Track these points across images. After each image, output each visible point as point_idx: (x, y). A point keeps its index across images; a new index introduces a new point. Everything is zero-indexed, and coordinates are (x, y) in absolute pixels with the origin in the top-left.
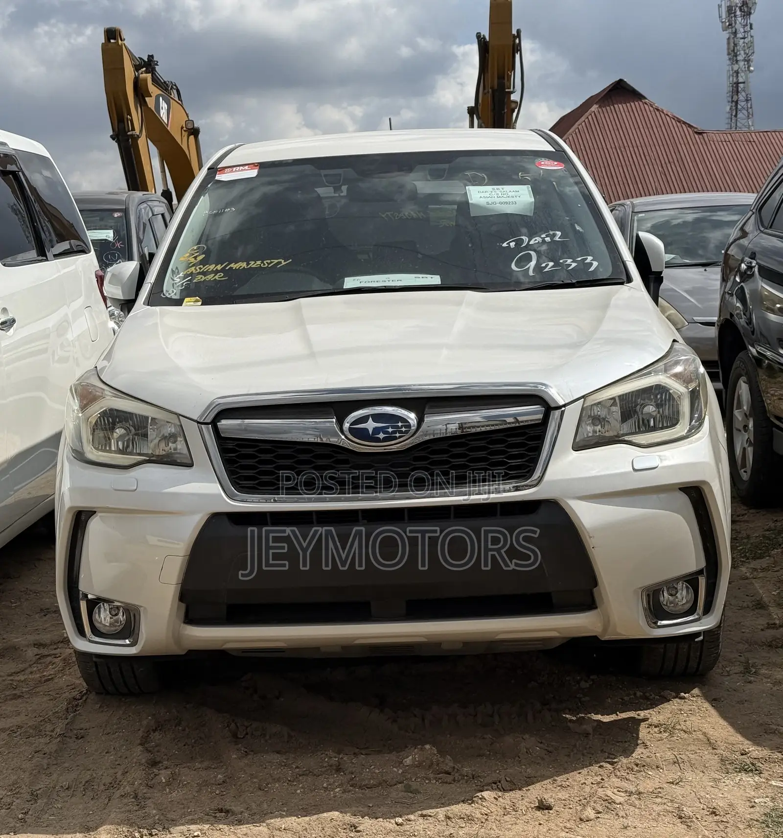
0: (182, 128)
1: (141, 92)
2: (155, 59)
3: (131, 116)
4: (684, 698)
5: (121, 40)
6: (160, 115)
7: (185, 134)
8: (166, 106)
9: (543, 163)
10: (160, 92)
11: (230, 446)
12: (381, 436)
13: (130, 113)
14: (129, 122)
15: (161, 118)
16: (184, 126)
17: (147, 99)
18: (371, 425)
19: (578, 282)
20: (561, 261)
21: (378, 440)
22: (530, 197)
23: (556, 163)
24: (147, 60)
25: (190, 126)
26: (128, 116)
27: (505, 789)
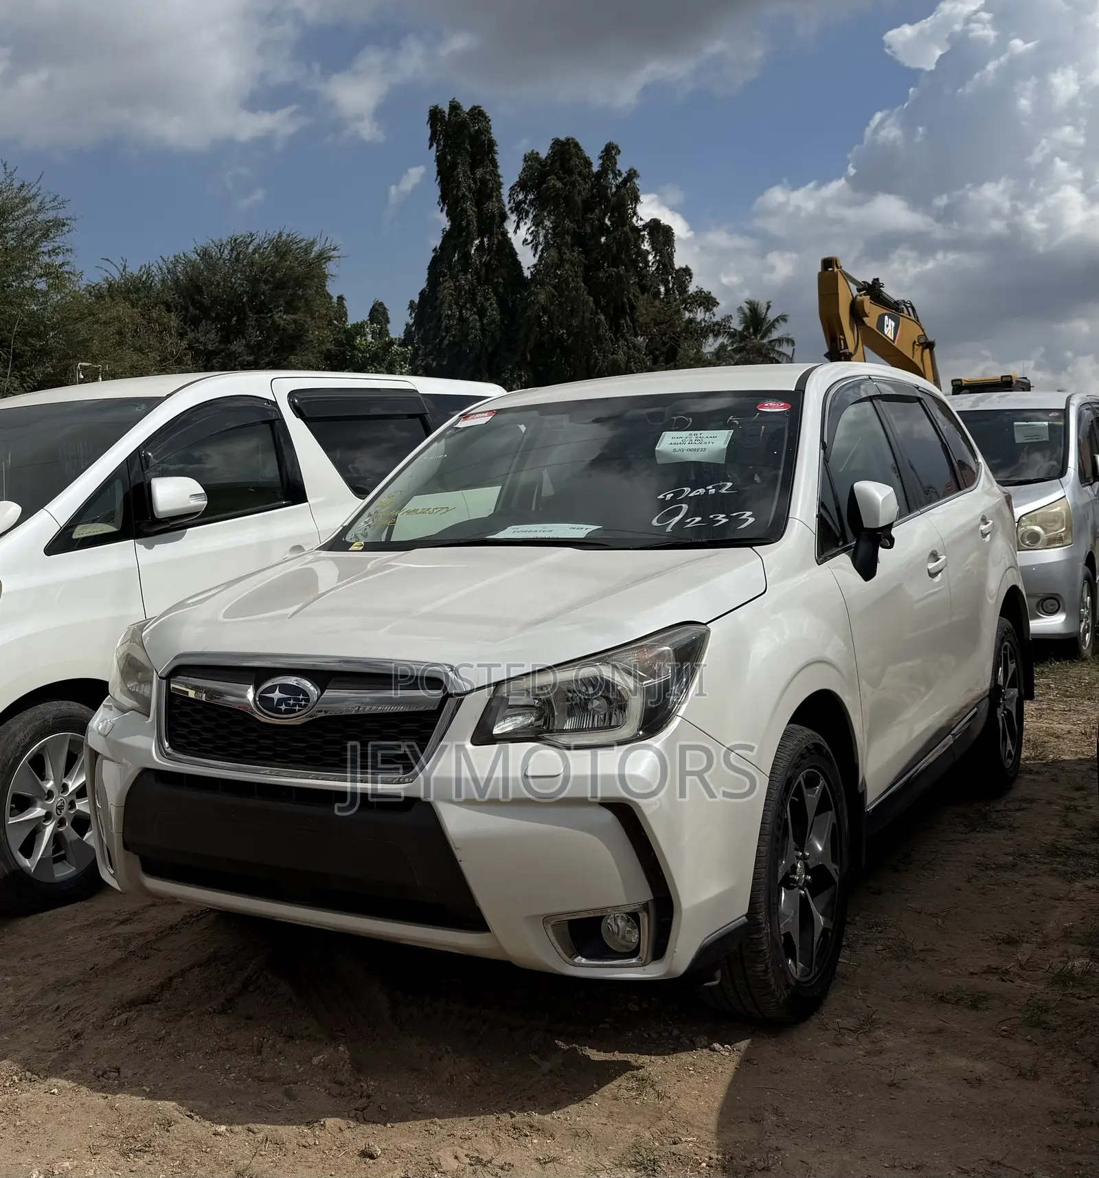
0: (915, 342)
1: (857, 313)
2: (881, 282)
3: (844, 335)
4: (714, 1050)
5: (838, 268)
6: (884, 333)
7: (918, 349)
8: (893, 324)
9: (766, 405)
10: (885, 311)
11: (177, 702)
12: (283, 707)
13: (842, 333)
14: (842, 342)
15: (886, 335)
16: (917, 341)
17: (865, 319)
18: (277, 695)
19: (709, 542)
20: (711, 517)
21: (279, 712)
22: (725, 443)
23: (782, 404)
24: (871, 283)
25: (922, 340)
26: (841, 337)
27: (367, 1119)
